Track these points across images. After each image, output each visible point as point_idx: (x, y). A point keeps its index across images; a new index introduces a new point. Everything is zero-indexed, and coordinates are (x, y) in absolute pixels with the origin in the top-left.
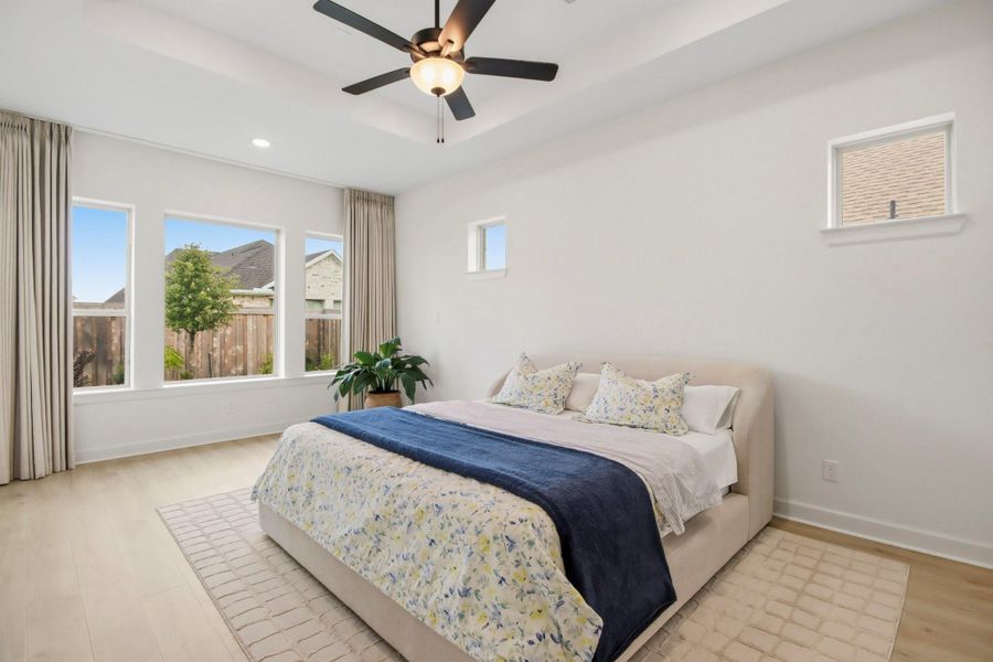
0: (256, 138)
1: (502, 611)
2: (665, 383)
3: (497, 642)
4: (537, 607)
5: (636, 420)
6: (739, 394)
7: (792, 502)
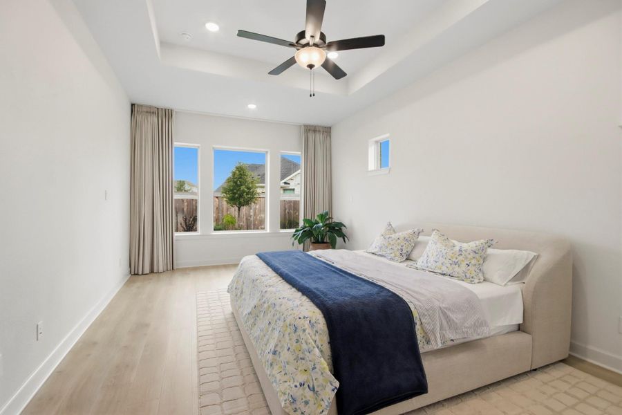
0: (250, 104)
1: (287, 366)
2: (472, 245)
3: (281, 382)
4: (304, 368)
5: (444, 270)
6: (537, 258)
7: (591, 347)
